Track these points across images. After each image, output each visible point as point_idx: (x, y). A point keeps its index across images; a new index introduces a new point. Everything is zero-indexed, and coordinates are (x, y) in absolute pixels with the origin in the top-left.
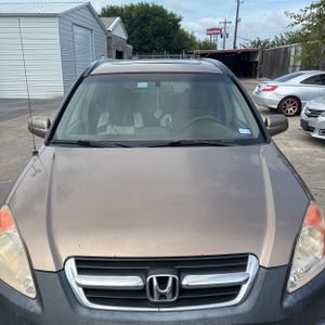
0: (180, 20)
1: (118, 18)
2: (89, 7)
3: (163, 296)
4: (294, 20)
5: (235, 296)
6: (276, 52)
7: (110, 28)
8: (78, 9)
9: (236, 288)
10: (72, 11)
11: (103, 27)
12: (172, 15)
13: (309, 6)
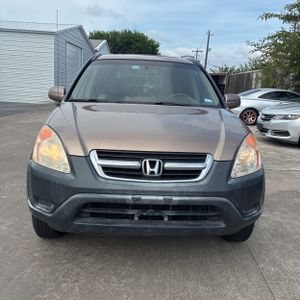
0: (158, 46)
1: (105, 41)
2: (81, 29)
3: (152, 173)
4: (253, 48)
5: (197, 176)
6: (241, 77)
7: (97, 48)
8: (71, 30)
9: (198, 172)
10: (66, 31)
11: (91, 47)
12: (152, 41)
13: (266, 37)
